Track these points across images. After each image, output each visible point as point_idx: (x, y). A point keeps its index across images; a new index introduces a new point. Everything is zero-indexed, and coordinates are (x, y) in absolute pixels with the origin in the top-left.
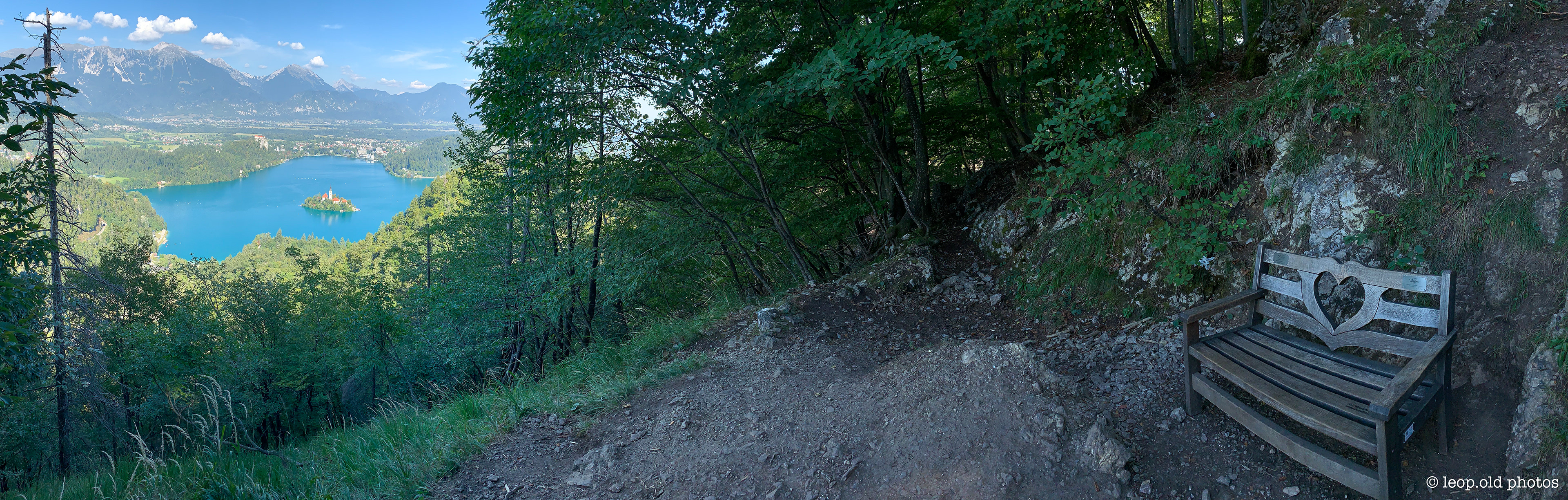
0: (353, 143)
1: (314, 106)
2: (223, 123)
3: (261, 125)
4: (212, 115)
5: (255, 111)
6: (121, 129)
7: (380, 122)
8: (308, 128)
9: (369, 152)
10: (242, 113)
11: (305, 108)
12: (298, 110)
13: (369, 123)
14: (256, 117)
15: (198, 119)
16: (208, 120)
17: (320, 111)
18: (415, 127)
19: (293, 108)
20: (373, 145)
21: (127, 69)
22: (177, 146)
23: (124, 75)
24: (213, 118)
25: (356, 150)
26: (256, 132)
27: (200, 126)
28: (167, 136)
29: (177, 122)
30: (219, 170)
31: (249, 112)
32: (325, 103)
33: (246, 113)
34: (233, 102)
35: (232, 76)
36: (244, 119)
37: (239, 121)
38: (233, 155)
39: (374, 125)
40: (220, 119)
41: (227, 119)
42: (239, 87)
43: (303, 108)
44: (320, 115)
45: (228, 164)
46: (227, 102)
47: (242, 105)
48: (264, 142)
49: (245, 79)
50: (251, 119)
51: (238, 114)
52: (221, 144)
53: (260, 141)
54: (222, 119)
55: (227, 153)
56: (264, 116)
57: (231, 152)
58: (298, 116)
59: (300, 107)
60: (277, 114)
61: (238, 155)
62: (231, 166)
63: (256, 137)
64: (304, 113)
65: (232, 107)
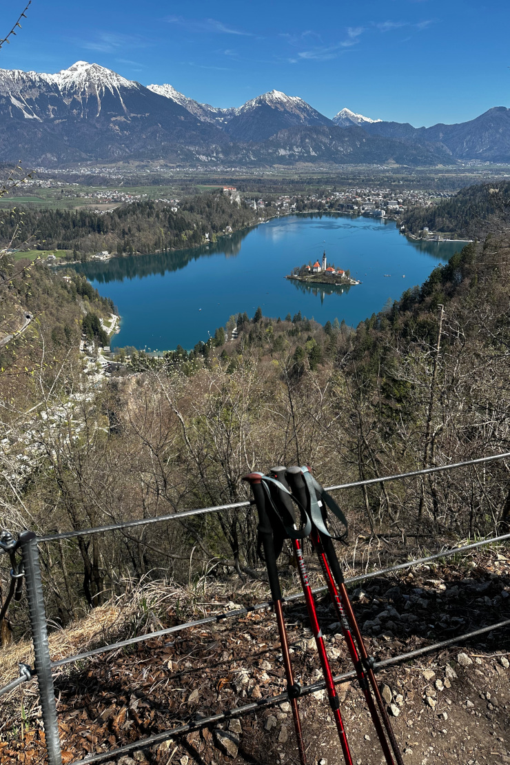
1: (303, 145)
2: (178, 173)
3: (231, 174)
4: (162, 162)
5: (221, 156)
6: (34, 185)
7: (396, 166)
8: (295, 176)
10: (203, 158)
12: (282, 152)
13: (382, 167)
14: (223, 162)
15: (143, 167)
16: (158, 169)
17: (313, 154)
18: (448, 171)
19: (275, 151)
20: (385, 197)
21: (29, 101)
22: (118, 205)
23: (26, 109)
24: (164, 167)
25: (360, 204)
26: (225, 182)
27: (147, 178)
28: (102, 192)
29: (114, 173)
30: (177, 235)
31: (213, 157)
32: (321, 142)
33: (209, 158)
34: (191, 143)
35: (188, 109)
36: (206, 166)
37: (201, 169)
38: (195, 214)
39: (388, 171)
40: (173, 168)
41: (183, 167)
42: (199, 124)
43: (289, 150)
44: (312, 159)
45: (189, 226)
46: (182, 143)
47: (203, 148)
48: (236, 197)
49: (206, 113)
50: (216, 166)
51: (198, 159)
52: (177, 201)
53: (230, 195)
54: (177, 167)
55: (186, 212)
56: (234, 162)
57: (191, 209)
58: (281, 160)
59: (285, 149)
60: (252, 158)
61: (202, 214)
62: (193, 229)
63: (225, 190)
64: (290, 156)
65: (190, 151)
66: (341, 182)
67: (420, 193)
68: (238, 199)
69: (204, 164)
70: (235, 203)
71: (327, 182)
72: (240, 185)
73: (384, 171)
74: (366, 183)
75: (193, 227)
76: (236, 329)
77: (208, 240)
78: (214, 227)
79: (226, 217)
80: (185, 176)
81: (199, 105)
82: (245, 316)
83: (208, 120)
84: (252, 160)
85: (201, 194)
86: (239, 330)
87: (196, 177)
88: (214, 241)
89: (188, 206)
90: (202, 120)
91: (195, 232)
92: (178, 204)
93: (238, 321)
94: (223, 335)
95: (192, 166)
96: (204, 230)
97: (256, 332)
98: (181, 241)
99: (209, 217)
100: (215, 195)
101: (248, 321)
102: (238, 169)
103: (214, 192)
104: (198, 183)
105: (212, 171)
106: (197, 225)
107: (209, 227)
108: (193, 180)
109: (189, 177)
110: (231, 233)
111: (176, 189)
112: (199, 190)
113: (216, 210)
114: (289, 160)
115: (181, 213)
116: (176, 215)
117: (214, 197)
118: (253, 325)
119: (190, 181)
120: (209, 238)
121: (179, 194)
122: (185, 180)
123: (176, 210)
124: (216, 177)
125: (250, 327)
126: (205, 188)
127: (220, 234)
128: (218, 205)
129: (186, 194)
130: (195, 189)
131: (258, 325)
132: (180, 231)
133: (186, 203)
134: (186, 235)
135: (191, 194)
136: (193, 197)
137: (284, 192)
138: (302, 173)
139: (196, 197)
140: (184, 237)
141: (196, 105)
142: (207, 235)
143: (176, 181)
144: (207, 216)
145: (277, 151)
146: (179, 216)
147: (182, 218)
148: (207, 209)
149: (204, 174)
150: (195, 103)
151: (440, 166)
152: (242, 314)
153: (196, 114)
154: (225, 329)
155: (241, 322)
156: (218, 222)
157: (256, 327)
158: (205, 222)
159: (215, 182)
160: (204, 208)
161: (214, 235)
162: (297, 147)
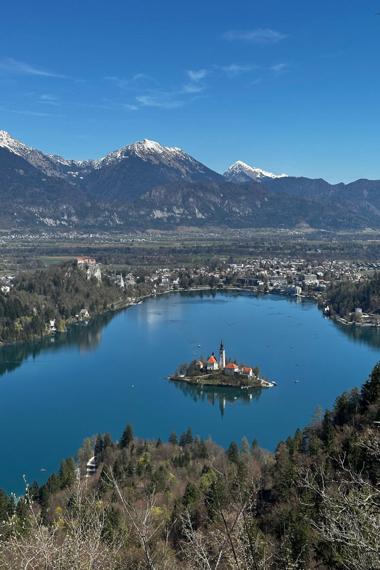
1: (188, 207)
3: (88, 241)
5: (74, 219)
8: (177, 244)
10: (49, 222)
11: (170, 210)
12: (158, 214)
13: (292, 232)
14: (77, 227)
17: (200, 216)
18: (379, 237)
20: (299, 269)
26: (79, 253)
30: (7, 324)
31: (64, 220)
32: (210, 201)
33: (58, 222)
34: (33, 203)
35: (30, 161)
36: (54, 232)
37: (46, 236)
38: (36, 294)
39: (301, 237)
40: (6, 234)
41: (21, 233)
42: (44, 180)
43: (168, 211)
44: (199, 223)
45: (26, 311)
46: (20, 203)
47: (50, 210)
48: (95, 271)
49: (54, 165)
50: (67, 231)
51: (42, 224)
52: (10, 278)
53: (87, 268)
54: (12, 233)
55: (23, 292)
56: (93, 226)
57: (31, 288)
58: (157, 224)
59: (162, 210)
60: (118, 222)
61: (45, 294)
62: (32, 315)
63: (79, 262)
64: (169, 219)
65: (31, 213)
66: (240, 250)
67: (345, 265)
68: (98, 274)
69: (50, 229)
70: (94, 279)
71: (220, 251)
72: (101, 256)
73: (295, 237)
74: (273, 251)
75: (33, 312)
76: (93, 458)
77: (54, 329)
78: (62, 312)
79: (80, 297)
80: (22, 245)
81: (44, 157)
82: (107, 439)
83: (57, 174)
84: (117, 224)
85: (45, 267)
86: (97, 462)
87: (38, 246)
88: (63, 331)
89: (26, 284)
90: (49, 174)
91: (35, 319)
92: (12, 281)
93: (97, 447)
94: (73, 469)
95: (32, 232)
96: (48, 316)
97: (124, 463)
98: (14, 332)
99: (55, 298)
100: (65, 268)
101: (112, 446)
102: (97, 235)
103: (64, 265)
104: (41, 254)
105: (62, 238)
106: (38, 309)
107: (56, 311)
108: (34, 250)
109: (28, 246)
110: (86, 319)
111: (9, 262)
112: (42, 263)
113: (67, 289)
114: (168, 224)
115: (15, 293)
116: (7, 296)
117: (64, 272)
118: (119, 451)
119: (30, 251)
120: (56, 326)
121: (13, 269)
122: (22, 251)
123: (8, 290)
124: (66, 245)
125: (115, 454)
126: (51, 261)
127: (71, 320)
128: (69, 281)
129: (24, 268)
130: (37, 261)
131: (128, 451)
132: (13, 318)
133: (24, 280)
134: (21, 323)
135: (31, 268)
136: (33, 272)
137: (162, 264)
138: (186, 240)
139: (37, 272)
140: (18, 326)
141: (41, 157)
142: (52, 323)
143: (9, 251)
144: (53, 297)
145: (151, 212)
146: (13, 297)
147: (16, 300)
148: (53, 287)
149: (51, 242)
150: (40, 153)
151: (368, 231)
152: (103, 435)
153: (40, 167)
154: (76, 459)
155: (101, 448)
156: (68, 305)
157: (124, 454)
158: (50, 305)
159: (66, 252)
160: (49, 286)
161: (63, 322)
162: (178, 208)
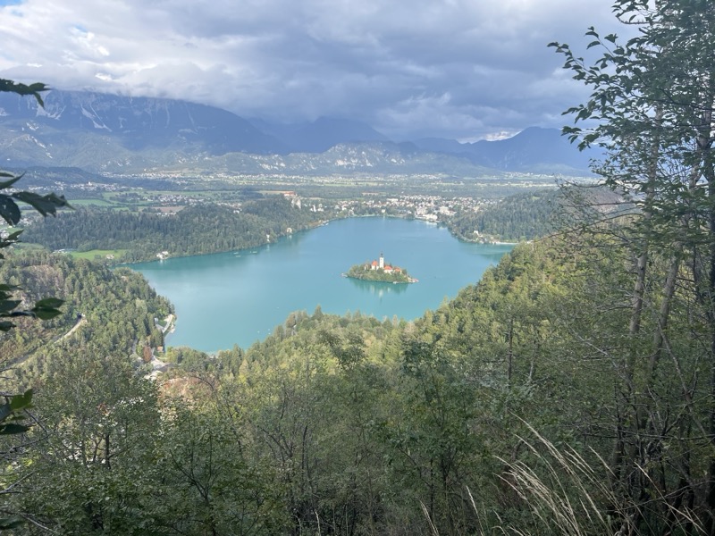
0: (410, 201)
1: (361, 158)
2: (241, 179)
3: (292, 181)
4: (226, 169)
5: (282, 165)
6: (98, 188)
7: (445, 176)
8: (353, 184)
9: (430, 212)
10: (267, 167)
11: (348, 160)
12: (340, 163)
13: (432, 177)
14: (285, 171)
15: (208, 174)
16: (222, 175)
17: (369, 165)
18: (492, 181)
19: (334, 162)
20: (436, 203)
21: (100, 113)
22: (181, 208)
23: (97, 120)
24: (229, 173)
25: (413, 210)
26: (286, 188)
27: (211, 183)
28: (166, 196)
29: (179, 179)
31: (276, 166)
32: (376, 155)
33: (272, 167)
34: (254, 153)
36: (269, 174)
37: (263, 176)
39: (438, 180)
40: (236, 175)
41: (246, 174)
44: (368, 170)
45: (250, 227)
46: (246, 153)
47: (266, 158)
48: (296, 201)
49: (269, 127)
50: (279, 174)
51: (261, 168)
52: (239, 204)
53: (292, 199)
54: (241, 174)
55: (248, 214)
56: (295, 170)
58: (341, 170)
59: (343, 160)
60: (312, 168)
63: (286, 195)
64: (348, 166)
65: (254, 160)
67: (465, 201)
68: (299, 204)
69: (266, 172)
70: (296, 207)
71: (382, 189)
72: (301, 191)
73: (434, 181)
74: (417, 191)
78: (275, 229)
80: (247, 183)
82: (304, 314)
85: (264, 198)
87: (258, 183)
89: (250, 209)
92: (241, 208)
95: (254, 174)
96: (265, 231)
100: (276, 200)
101: (308, 318)
102: (298, 177)
103: (276, 197)
104: (261, 189)
105: (274, 178)
107: (271, 229)
108: (256, 186)
109: (252, 183)
110: (291, 235)
111: (239, 194)
112: (262, 195)
115: (243, 215)
116: (238, 217)
118: (312, 322)
120: (270, 239)
121: (241, 199)
122: (247, 186)
123: (238, 213)
124: (278, 183)
130: (258, 194)
133: (248, 207)
135: (253, 198)
137: (343, 198)
138: (359, 182)
139: (258, 201)
142: (268, 237)
146: (241, 218)
147: (244, 220)
149: (267, 181)
151: (486, 177)
152: (302, 312)
153: (259, 127)
159: (277, 188)
161: (275, 236)
162: (354, 159)
